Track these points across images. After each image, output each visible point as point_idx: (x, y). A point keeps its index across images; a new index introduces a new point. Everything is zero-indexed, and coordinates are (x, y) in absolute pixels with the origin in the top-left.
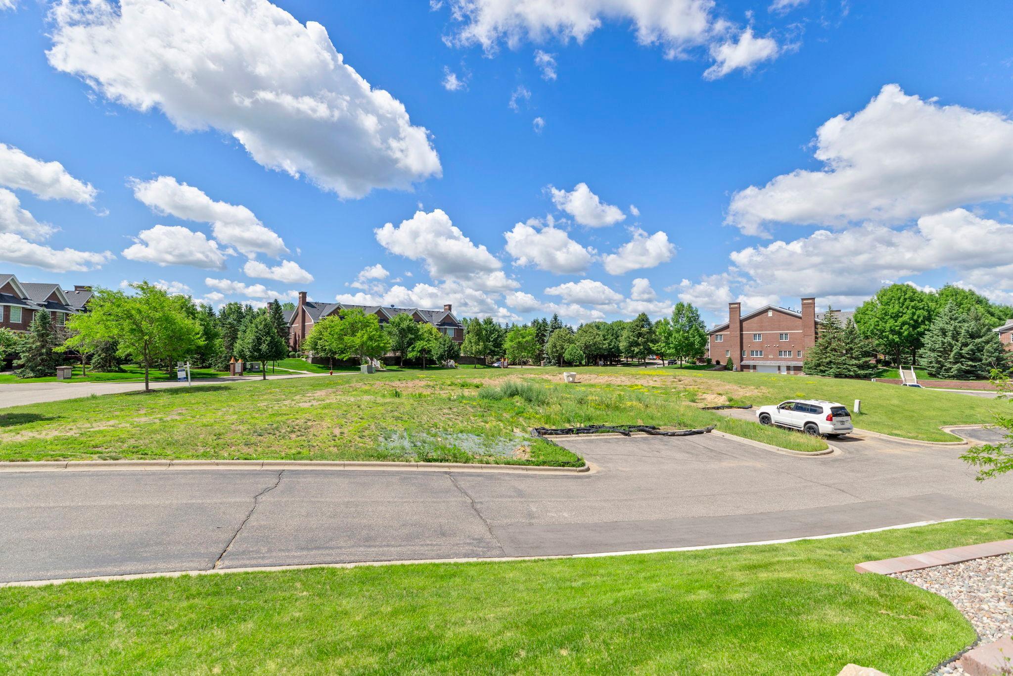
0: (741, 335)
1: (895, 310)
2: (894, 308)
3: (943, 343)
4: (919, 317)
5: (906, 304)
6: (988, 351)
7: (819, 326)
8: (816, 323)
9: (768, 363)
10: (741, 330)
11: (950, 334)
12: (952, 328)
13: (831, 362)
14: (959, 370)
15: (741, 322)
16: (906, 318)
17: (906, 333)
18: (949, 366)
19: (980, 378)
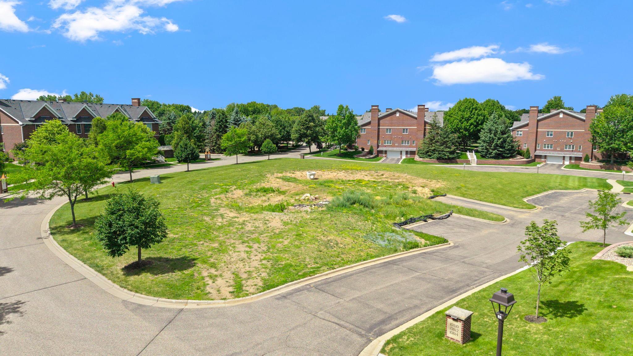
0: (379, 129)
1: (467, 116)
3: (490, 137)
4: (479, 120)
5: (474, 111)
6: (508, 143)
7: (427, 125)
8: (426, 123)
9: (395, 149)
10: (379, 125)
11: (493, 132)
12: (494, 129)
13: (434, 149)
14: (496, 154)
15: (379, 119)
16: (472, 121)
17: (472, 130)
18: (491, 151)
19: (504, 158)
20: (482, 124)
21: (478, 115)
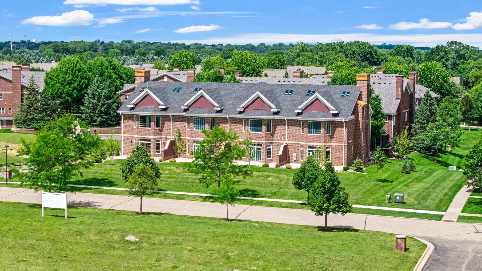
1: (70, 79)
2: (69, 78)
3: (93, 103)
4: (83, 84)
5: (76, 74)
6: (113, 109)
7: (24, 90)
8: (22, 87)
11: (96, 98)
12: (97, 94)
13: (33, 118)
14: (100, 121)
16: (75, 84)
17: (75, 95)
18: (95, 118)
19: (109, 125)
20: (86, 88)
21: (82, 78)
